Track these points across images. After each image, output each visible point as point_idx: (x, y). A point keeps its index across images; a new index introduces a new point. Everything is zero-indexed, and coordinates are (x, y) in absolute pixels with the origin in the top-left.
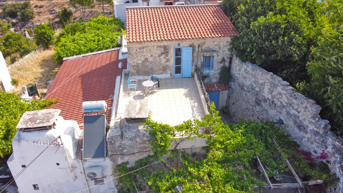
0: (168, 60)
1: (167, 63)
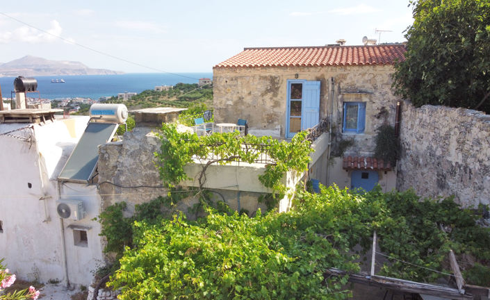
0: (277, 104)
1: (275, 110)
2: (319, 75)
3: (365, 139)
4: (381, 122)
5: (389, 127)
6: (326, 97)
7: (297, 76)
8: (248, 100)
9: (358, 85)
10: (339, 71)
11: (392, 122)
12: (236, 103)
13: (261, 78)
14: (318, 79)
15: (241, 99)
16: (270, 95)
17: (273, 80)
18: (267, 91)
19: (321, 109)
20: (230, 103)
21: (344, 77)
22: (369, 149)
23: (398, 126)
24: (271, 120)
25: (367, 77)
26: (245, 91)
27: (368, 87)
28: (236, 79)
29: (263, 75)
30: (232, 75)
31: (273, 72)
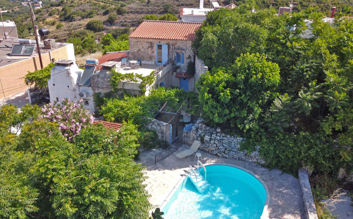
0: (153, 52)
1: (153, 54)
2: (167, 42)
3: (183, 65)
4: (189, 60)
5: (191, 62)
6: (170, 50)
7: (160, 42)
8: (142, 50)
9: (181, 47)
10: (175, 41)
11: (192, 60)
12: (138, 51)
13: (147, 42)
14: (167, 44)
15: (140, 49)
16: (150, 48)
17: (151, 43)
18: (149, 47)
19: (168, 55)
20: (136, 51)
21: (176, 43)
22: (185, 69)
23: (194, 62)
24: (151, 58)
25: (184, 44)
26: (141, 47)
27: (184, 48)
28: (138, 42)
29: (148, 41)
30: (136, 40)
31: (151, 40)
